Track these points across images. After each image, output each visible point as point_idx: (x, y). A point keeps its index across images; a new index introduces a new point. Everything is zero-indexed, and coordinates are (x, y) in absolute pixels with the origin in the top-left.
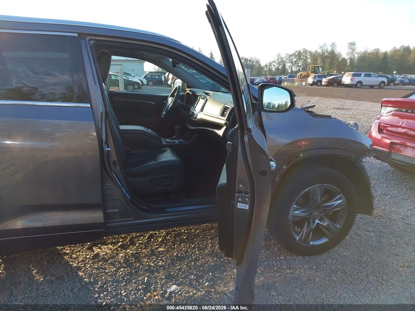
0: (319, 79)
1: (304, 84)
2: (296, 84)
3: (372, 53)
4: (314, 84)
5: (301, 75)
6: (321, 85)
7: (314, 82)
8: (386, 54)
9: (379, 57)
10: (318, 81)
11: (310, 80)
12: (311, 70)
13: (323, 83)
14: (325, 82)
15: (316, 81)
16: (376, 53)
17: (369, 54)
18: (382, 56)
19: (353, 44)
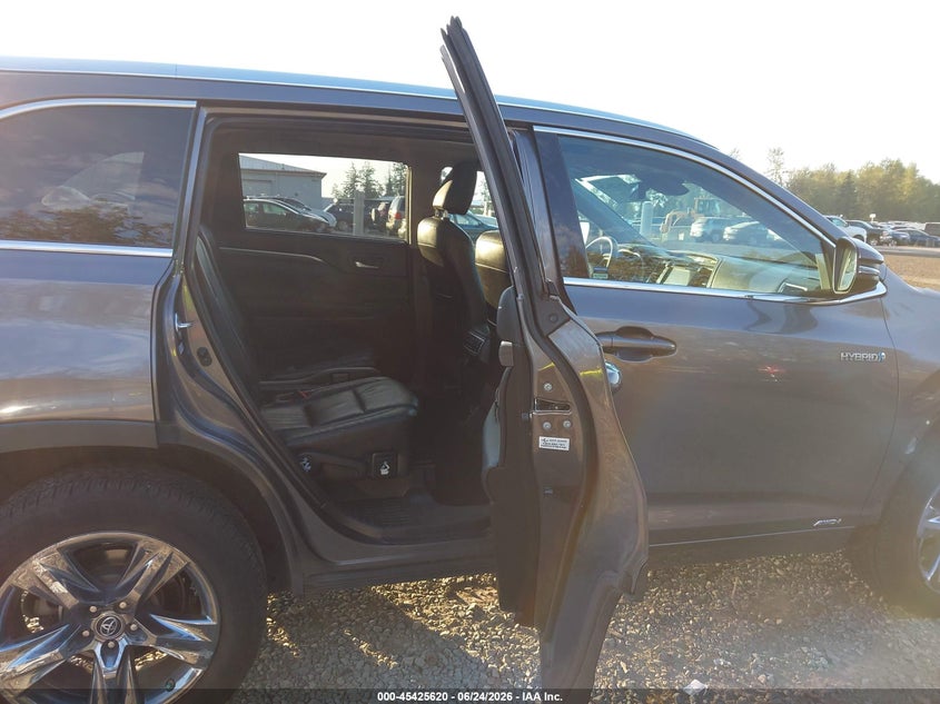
0: (717, 227)
1: (681, 237)
2: (665, 237)
3: (820, 174)
4: (705, 238)
5: (674, 217)
6: (722, 240)
7: (704, 234)
8: (849, 175)
9: (834, 182)
10: (714, 232)
11: (696, 229)
12: (696, 207)
13: (725, 237)
14: (729, 234)
15: (709, 231)
16: (829, 175)
17: (812, 175)
18: (841, 181)
19: (778, 152)
